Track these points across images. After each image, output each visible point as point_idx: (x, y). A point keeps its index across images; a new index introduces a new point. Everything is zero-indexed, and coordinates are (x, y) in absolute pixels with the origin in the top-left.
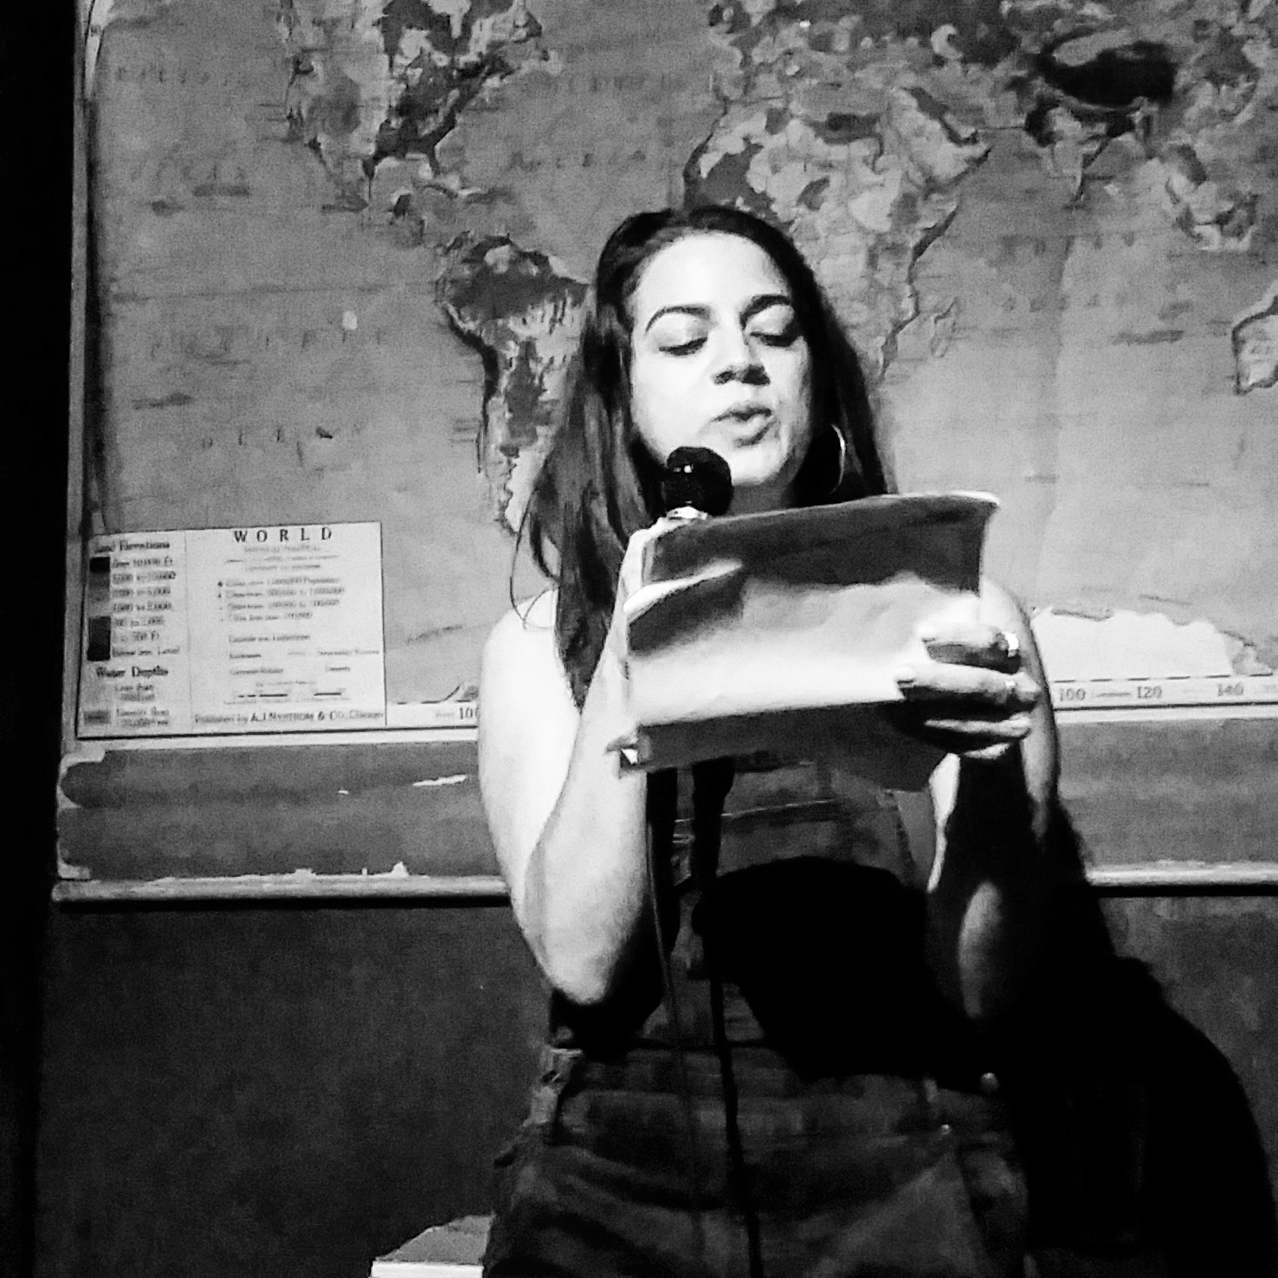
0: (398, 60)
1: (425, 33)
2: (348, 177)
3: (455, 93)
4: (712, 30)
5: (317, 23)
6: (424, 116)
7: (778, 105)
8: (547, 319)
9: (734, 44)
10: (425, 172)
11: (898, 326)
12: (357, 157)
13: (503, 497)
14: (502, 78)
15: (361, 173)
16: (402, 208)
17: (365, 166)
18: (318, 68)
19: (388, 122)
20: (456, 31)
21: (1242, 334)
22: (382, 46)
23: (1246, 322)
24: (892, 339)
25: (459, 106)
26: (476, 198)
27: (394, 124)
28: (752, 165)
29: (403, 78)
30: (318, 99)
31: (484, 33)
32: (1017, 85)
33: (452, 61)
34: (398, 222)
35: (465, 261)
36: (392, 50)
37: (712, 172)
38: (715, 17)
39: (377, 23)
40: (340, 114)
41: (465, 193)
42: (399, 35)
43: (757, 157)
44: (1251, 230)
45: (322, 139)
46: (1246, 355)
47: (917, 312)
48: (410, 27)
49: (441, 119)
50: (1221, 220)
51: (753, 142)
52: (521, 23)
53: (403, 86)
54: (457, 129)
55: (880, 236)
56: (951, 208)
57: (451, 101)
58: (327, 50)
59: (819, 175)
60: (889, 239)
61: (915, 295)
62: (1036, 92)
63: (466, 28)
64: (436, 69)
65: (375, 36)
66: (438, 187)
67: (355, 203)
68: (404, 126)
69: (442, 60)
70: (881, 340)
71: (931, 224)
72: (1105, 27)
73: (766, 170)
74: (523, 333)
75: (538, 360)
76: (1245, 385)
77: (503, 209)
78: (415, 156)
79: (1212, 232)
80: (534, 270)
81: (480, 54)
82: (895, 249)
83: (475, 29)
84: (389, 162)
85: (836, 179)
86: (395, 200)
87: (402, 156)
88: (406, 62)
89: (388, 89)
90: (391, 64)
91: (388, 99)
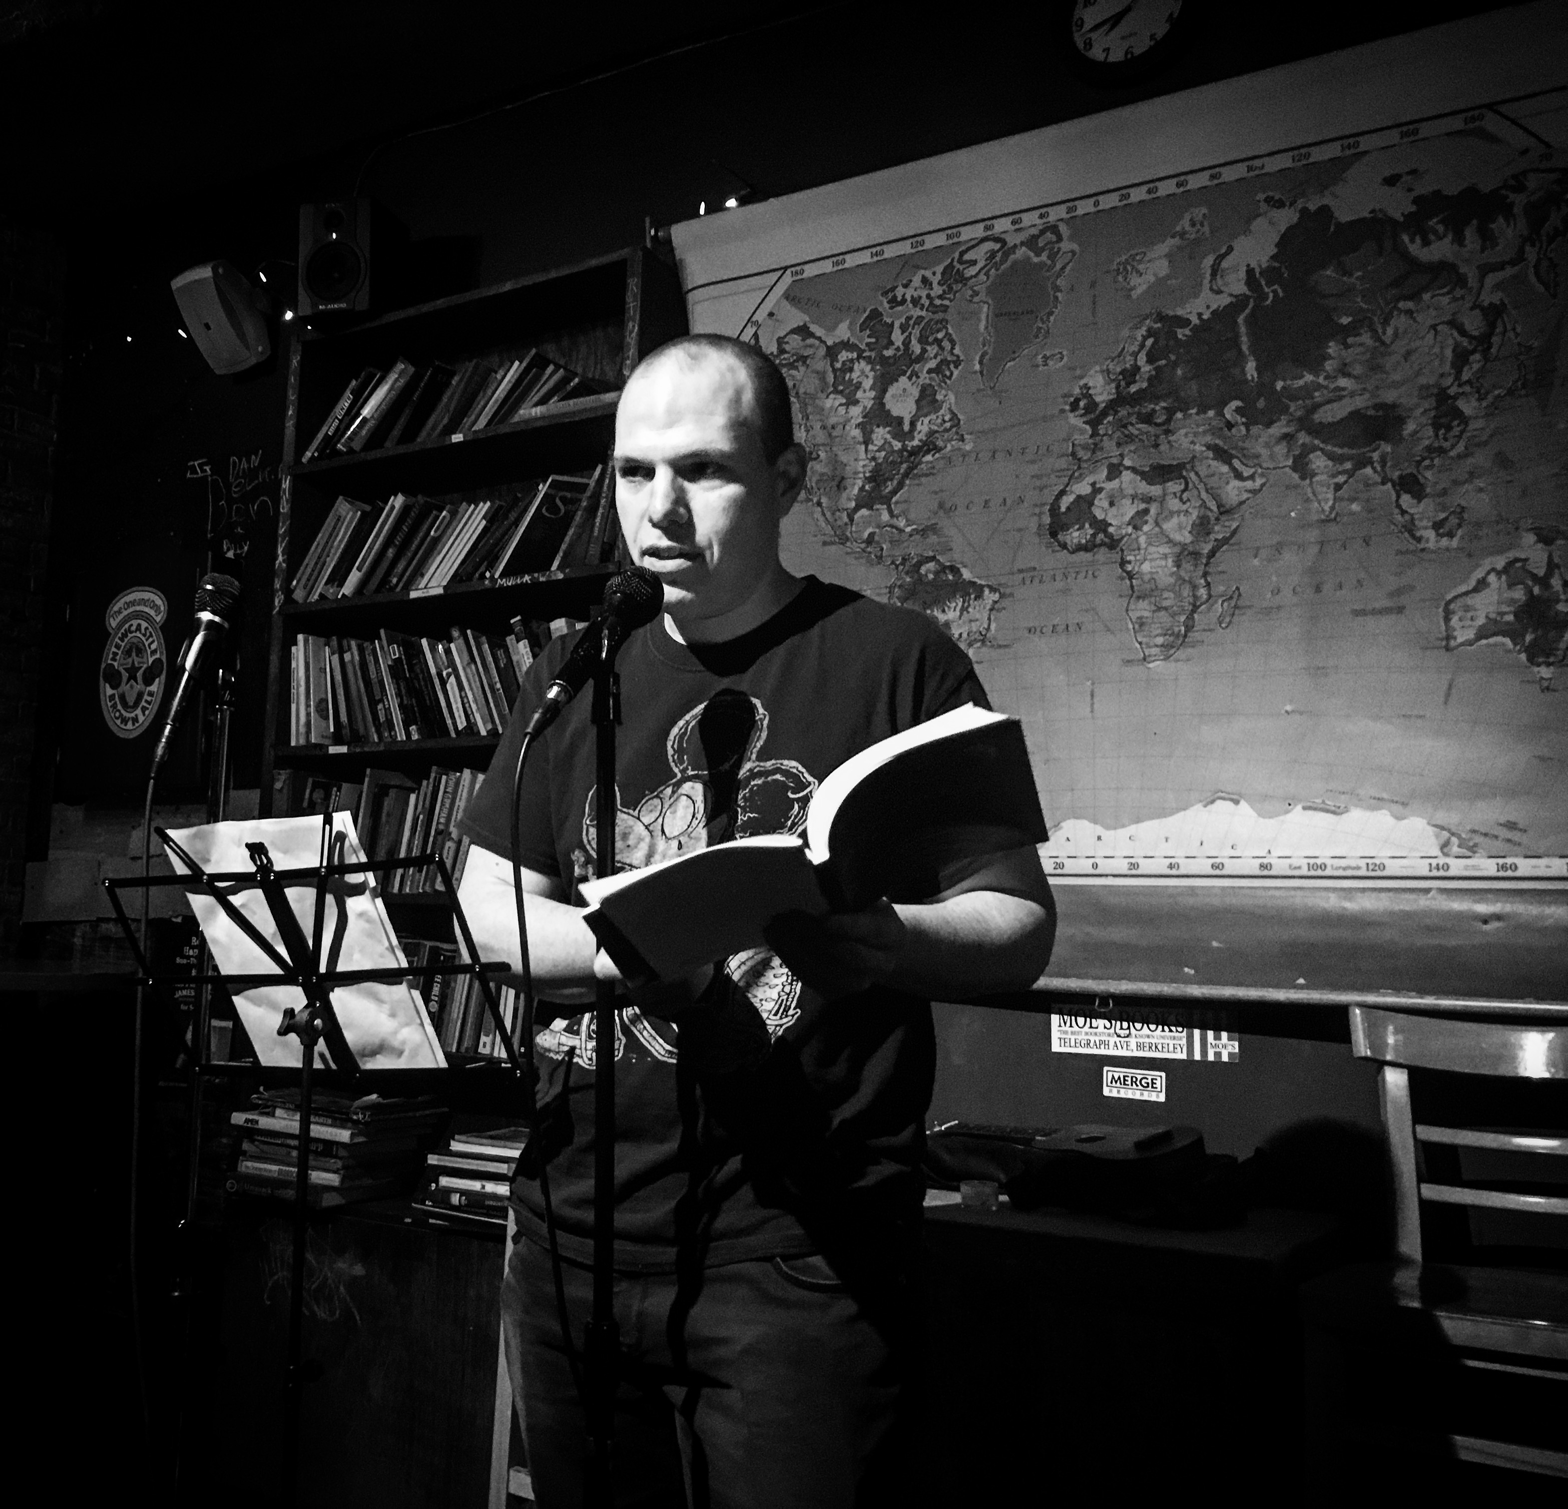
0: (870, 447)
1: (888, 429)
2: (839, 523)
3: (905, 466)
4: (1071, 415)
5: (824, 427)
6: (886, 481)
7: (1115, 461)
8: (958, 608)
9: (1085, 423)
10: (885, 517)
11: (1195, 608)
12: (844, 510)
14: (934, 455)
15: (846, 519)
16: (870, 540)
17: (848, 515)
18: (822, 455)
19: (863, 486)
20: (906, 427)
21: (1452, 606)
22: (861, 439)
23: (1456, 597)
24: (1190, 617)
25: (906, 475)
26: (916, 531)
27: (867, 487)
28: (1096, 502)
29: (874, 459)
30: (822, 474)
31: (923, 427)
32: (1287, 438)
33: (904, 445)
34: (869, 549)
35: (907, 573)
36: (867, 441)
37: (1068, 509)
38: (1074, 406)
39: (858, 426)
40: (835, 483)
41: (908, 529)
42: (872, 431)
43: (1099, 497)
44: (1460, 533)
45: (824, 500)
46: (1454, 621)
47: (1210, 596)
48: (878, 426)
49: (895, 482)
50: (1437, 526)
51: (1098, 486)
52: (947, 418)
53: (873, 464)
54: (906, 488)
55: (1184, 546)
56: (1234, 525)
57: (902, 471)
58: (829, 446)
59: (1143, 506)
60: (1191, 549)
61: (1208, 584)
62: (1301, 442)
63: (913, 424)
64: (893, 451)
65: (856, 433)
66: (892, 526)
67: (844, 540)
68: (873, 489)
69: (897, 445)
70: (1183, 618)
71: (1220, 536)
72: (1352, 395)
73: (1106, 504)
74: (943, 618)
76: (1453, 643)
77: (933, 539)
78: (878, 506)
79: (1430, 534)
80: (951, 577)
81: (920, 441)
82: (1195, 555)
83: (919, 426)
84: (864, 512)
85: (1153, 511)
86: (866, 535)
87: (871, 508)
88: (875, 448)
89: (864, 466)
90: (866, 450)
91: (864, 473)
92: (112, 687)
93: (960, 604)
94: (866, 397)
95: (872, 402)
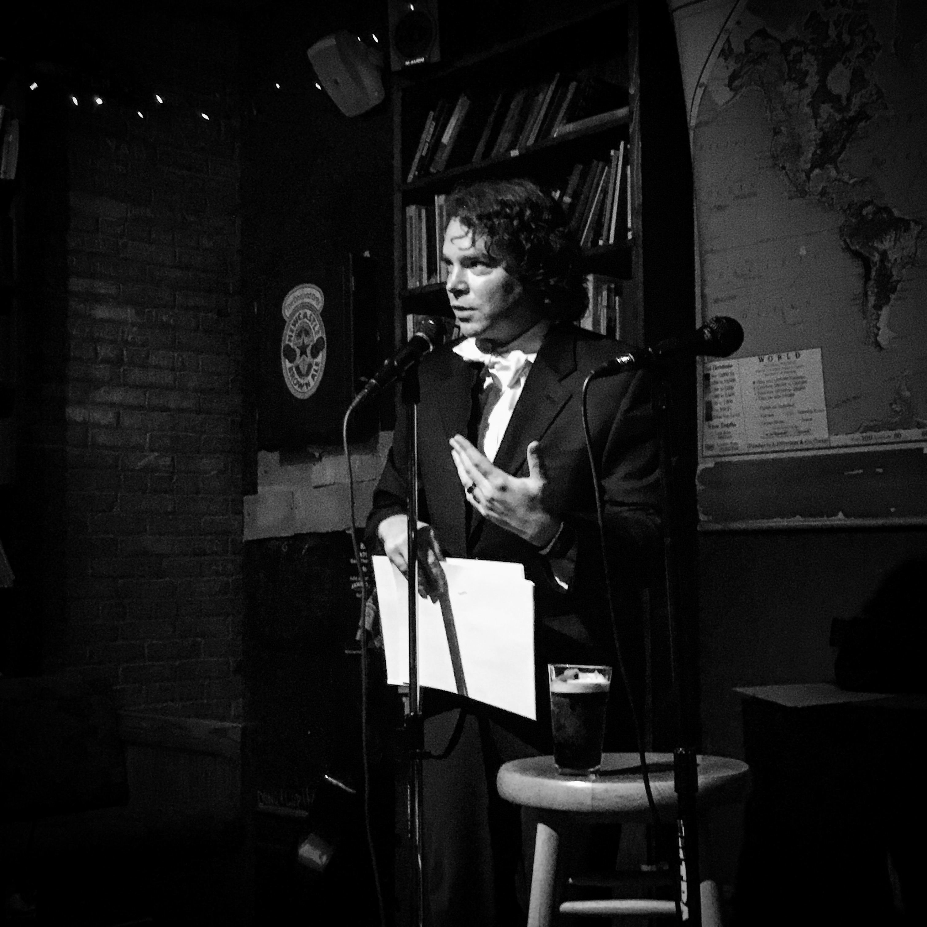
0: (819, 120)
1: (830, 105)
2: (799, 181)
3: (845, 132)
5: (783, 108)
6: (831, 145)
8: (893, 239)
10: (833, 173)
12: (803, 171)
13: (876, 331)
14: (866, 122)
15: (804, 178)
16: (823, 193)
17: (806, 175)
19: (815, 151)
20: (844, 102)
22: (811, 115)
25: (847, 139)
26: (857, 182)
27: (818, 152)
29: (821, 129)
30: (785, 145)
31: (856, 101)
33: (844, 117)
34: (824, 199)
35: (853, 216)
36: (816, 116)
39: (808, 104)
40: (794, 151)
41: (851, 182)
42: (819, 108)
45: (787, 165)
48: (823, 103)
49: (839, 146)
52: (874, 92)
53: (821, 133)
54: (847, 149)
57: (843, 136)
58: (787, 121)
63: (849, 99)
64: (836, 122)
65: (807, 110)
66: (839, 180)
67: (804, 194)
68: (823, 153)
69: (838, 117)
74: (881, 247)
75: (889, 261)
77: (870, 187)
78: (828, 166)
80: (885, 216)
81: (856, 111)
83: (853, 101)
84: (817, 171)
86: (820, 189)
87: (823, 167)
88: (823, 121)
89: (815, 136)
90: (816, 123)
91: (815, 140)
92: (291, 362)
93: (894, 236)
94: (813, 81)
95: (817, 85)
